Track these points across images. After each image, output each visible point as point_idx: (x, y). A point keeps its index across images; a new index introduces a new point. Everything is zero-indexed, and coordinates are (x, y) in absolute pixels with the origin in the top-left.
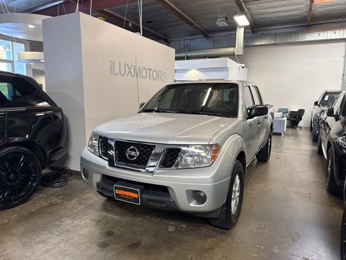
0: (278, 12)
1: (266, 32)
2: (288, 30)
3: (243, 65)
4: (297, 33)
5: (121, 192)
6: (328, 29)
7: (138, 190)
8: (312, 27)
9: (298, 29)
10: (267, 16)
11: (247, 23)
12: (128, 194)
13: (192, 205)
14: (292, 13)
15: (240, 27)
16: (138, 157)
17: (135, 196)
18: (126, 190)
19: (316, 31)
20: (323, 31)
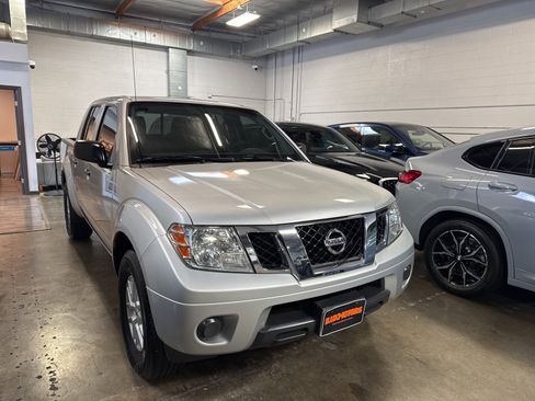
3: (33, 63)
7: (364, 299)
8: (124, 19)
9: (100, 17)
19: (129, 27)
20: (140, 29)
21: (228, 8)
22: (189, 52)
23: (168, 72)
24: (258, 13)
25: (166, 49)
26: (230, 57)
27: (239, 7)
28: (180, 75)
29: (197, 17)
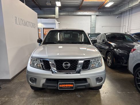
0: (71, 2)
1: (65, 10)
2: (73, 10)
3: (59, 23)
4: (76, 11)
5: (63, 86)
6: (86, 11)
7: (74, 83)
8: (81, 10)
9: (76, 10)
10: (66, 3)
11: (60, 5)
12: (66, 85)
13: (97, 84)
14: (75, 3)
15: (57, 6)
16: (70, 67)
17: (72, 86)
18: (65, 84)
19: (82, 11)
20: (84, 11)
21: (106, 2)
22: (97, 15)
23: (91, 21)
24: (113, 2)
25: (91, 15)
26: (109, 15)
27: (108, 1)
28: (94, 22)
29: (99, 6)
